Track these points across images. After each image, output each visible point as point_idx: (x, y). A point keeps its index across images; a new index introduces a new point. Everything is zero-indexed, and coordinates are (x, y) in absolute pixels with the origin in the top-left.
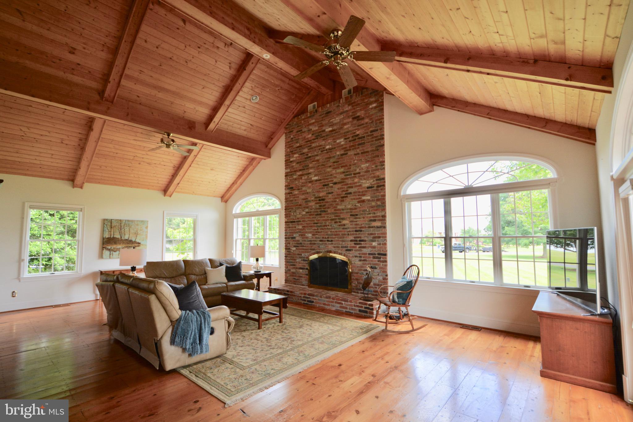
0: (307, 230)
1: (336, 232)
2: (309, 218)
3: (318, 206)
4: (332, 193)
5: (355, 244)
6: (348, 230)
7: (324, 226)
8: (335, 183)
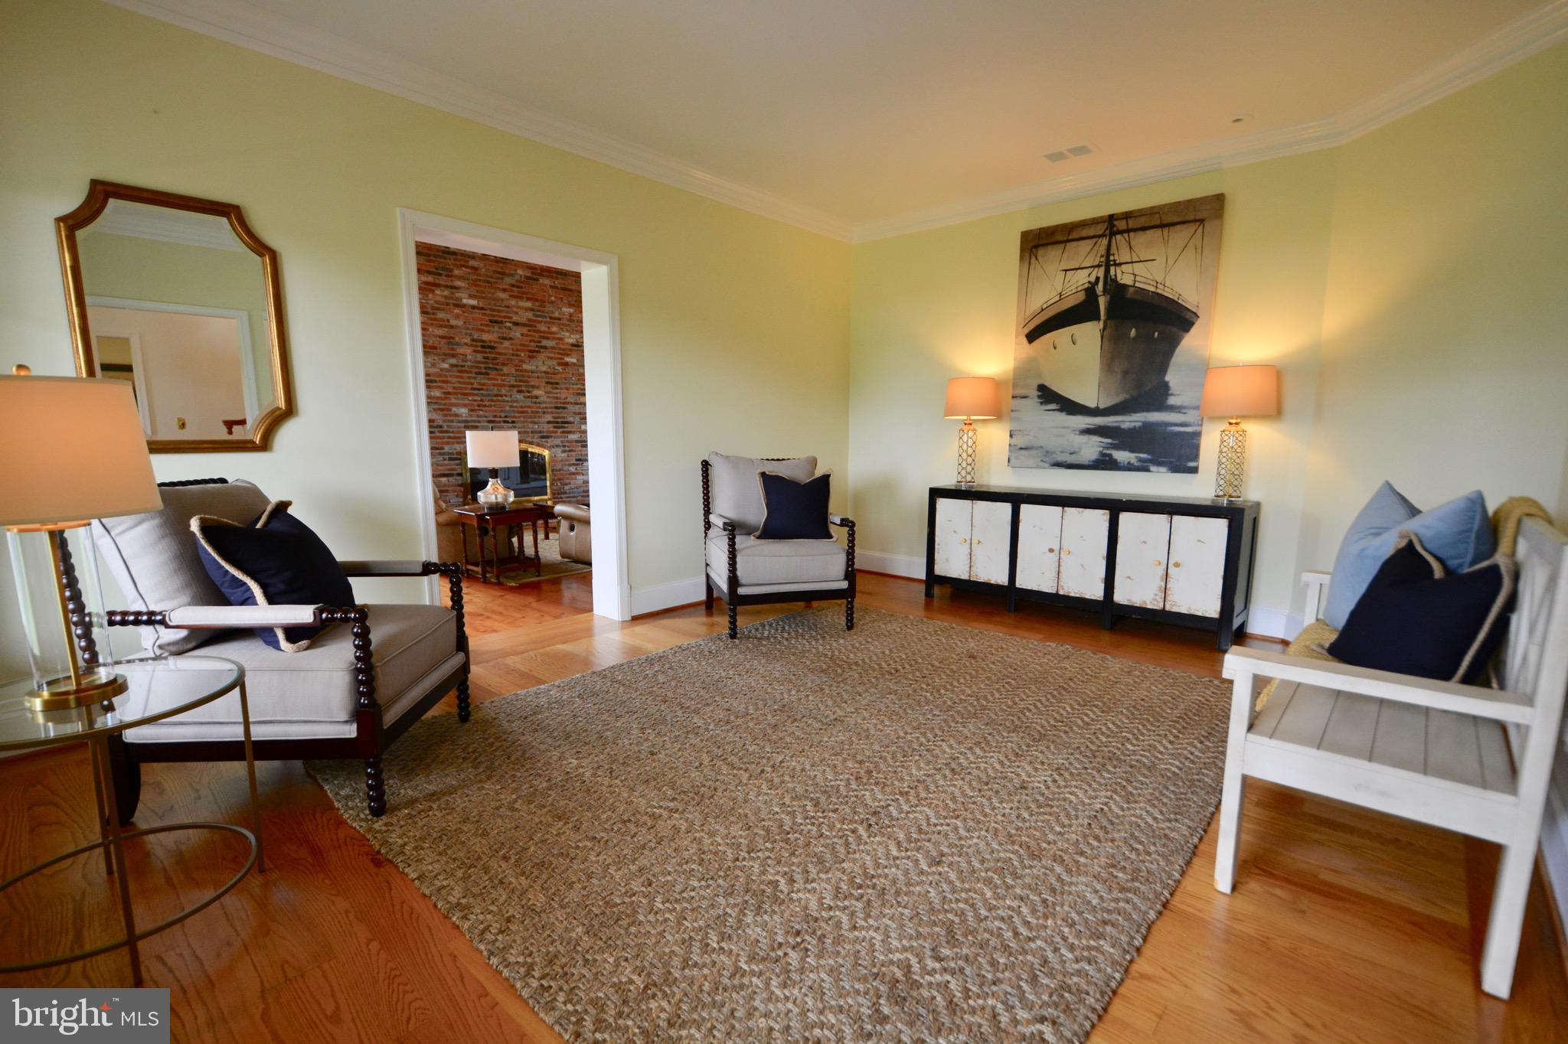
0: (454, 401)
1: (522, 407)
2: (458, 377)
3: (479, 357)
4: (511, 339)
5: (555, 427)
6: (544, 405)
7: (497, 395)
8: (516, 324)
